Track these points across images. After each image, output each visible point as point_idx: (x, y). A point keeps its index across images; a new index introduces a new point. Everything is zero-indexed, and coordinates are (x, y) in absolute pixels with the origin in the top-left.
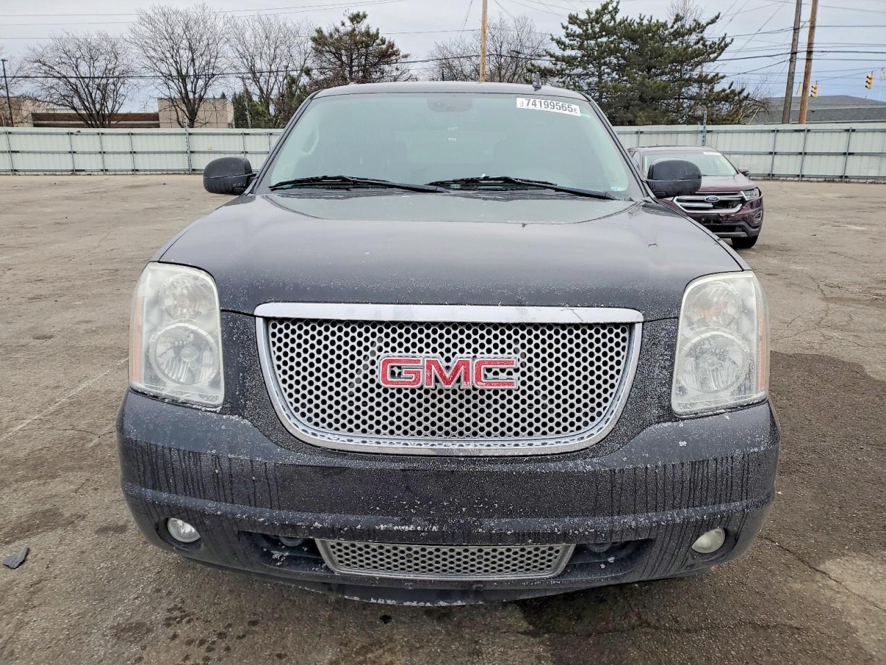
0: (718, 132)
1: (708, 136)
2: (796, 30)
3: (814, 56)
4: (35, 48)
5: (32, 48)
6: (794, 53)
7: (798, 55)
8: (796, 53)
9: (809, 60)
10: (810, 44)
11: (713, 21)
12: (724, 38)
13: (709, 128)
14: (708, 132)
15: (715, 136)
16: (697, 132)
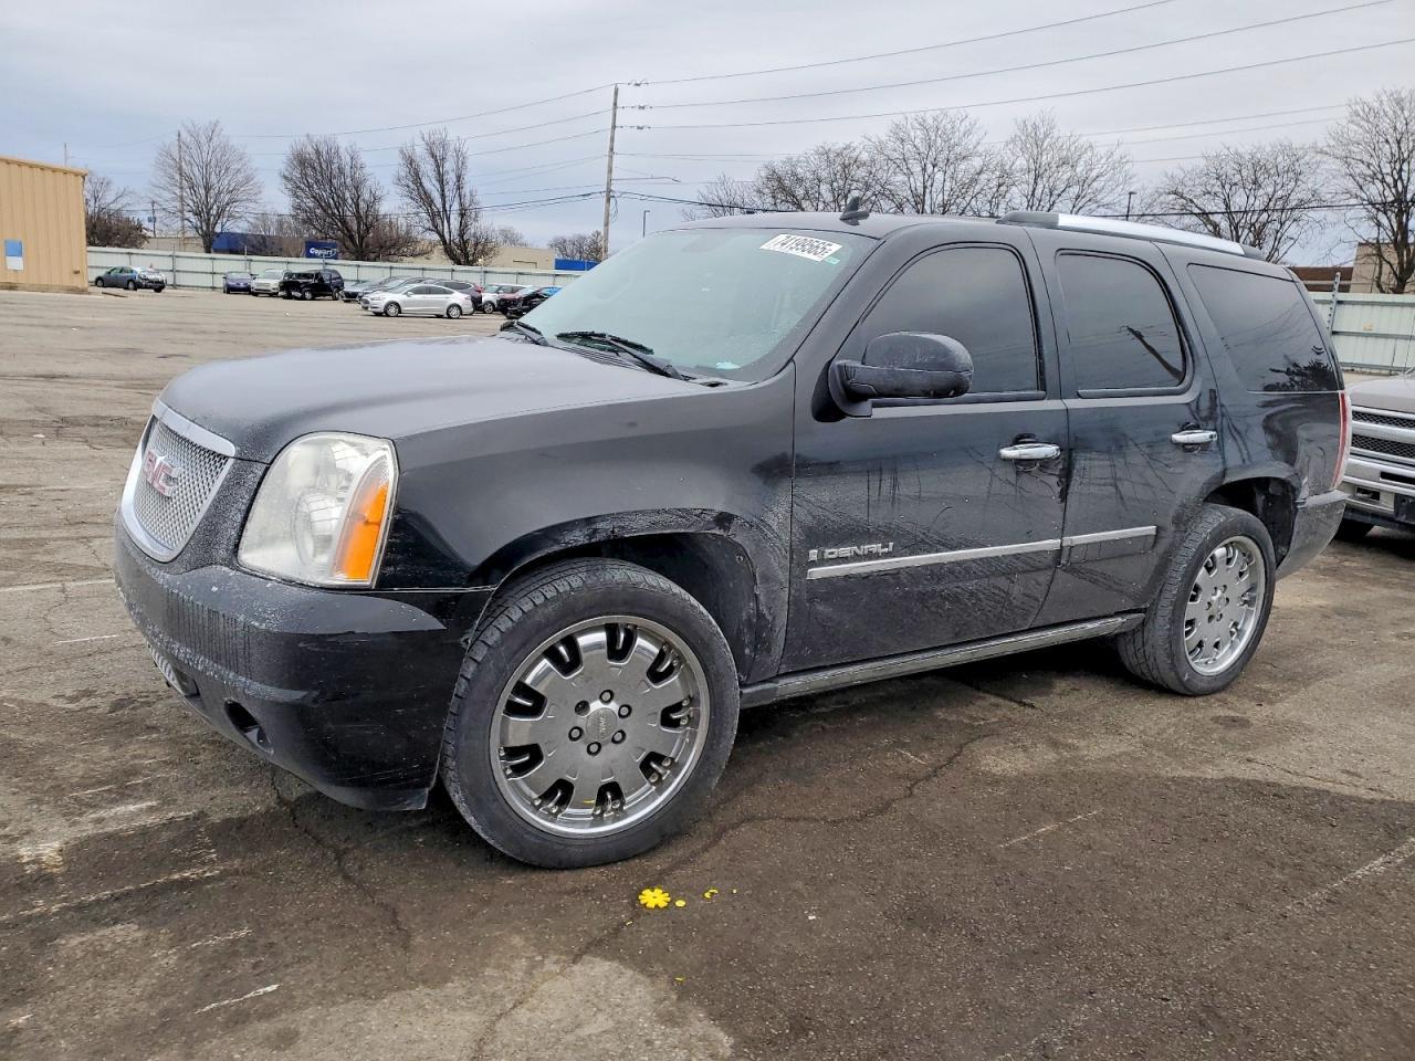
4: (1175, 173)
5: (1170, 174)
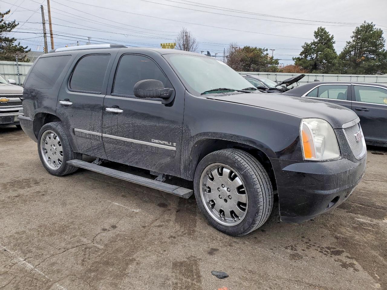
0: (24, 65)
1: (20, 67)
2: (44, 24)
3: (53, 36)
6: (45, 34)
7: (47, 35)
8: (46, 34)
9: (52, 37)
10: (51, 31)
11: (7, 13)
12: (14, 22)
13: (19, 63)
14: (19, 65)
15: (23, 67)
16: (14, 65)
